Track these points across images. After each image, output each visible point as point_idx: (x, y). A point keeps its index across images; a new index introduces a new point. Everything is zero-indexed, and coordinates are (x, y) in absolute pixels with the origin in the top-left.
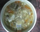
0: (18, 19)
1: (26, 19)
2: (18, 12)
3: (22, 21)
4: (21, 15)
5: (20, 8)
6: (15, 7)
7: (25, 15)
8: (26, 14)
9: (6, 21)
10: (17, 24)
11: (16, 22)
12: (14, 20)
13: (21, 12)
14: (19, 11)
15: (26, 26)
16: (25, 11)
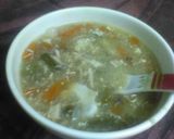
0: (102, 79)
2: (70, 66)
3: (116, 66)
4: (88, 61)
5: (57, 52)
6: (46, 69)
7: (97, 48)
8: (94, 43)
12: (97, 93)
13: (78, 56)
14: (69, 60)
15: (144, 61)
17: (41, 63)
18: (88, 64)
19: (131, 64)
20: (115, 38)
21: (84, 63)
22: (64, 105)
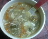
1: (19, 10)
2: (18, 23)
3: (24, 12)
5: (12, 23)
7: (16, 13)
8: (14, 13)
9: (37, 28)
10: (31, 15)
11: (30, 17)
12: (29, 21)
13: (16, 19)
14: (16, 22)
15: (26, 6)
16: (12, 16)
17: (13, 29)
18: (20, 18)
19: (25, 9)
20: (16, 7)
21: (19, 19)
22: (28, 30)
